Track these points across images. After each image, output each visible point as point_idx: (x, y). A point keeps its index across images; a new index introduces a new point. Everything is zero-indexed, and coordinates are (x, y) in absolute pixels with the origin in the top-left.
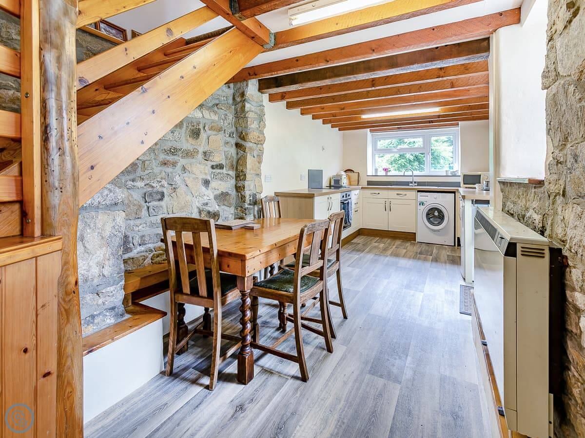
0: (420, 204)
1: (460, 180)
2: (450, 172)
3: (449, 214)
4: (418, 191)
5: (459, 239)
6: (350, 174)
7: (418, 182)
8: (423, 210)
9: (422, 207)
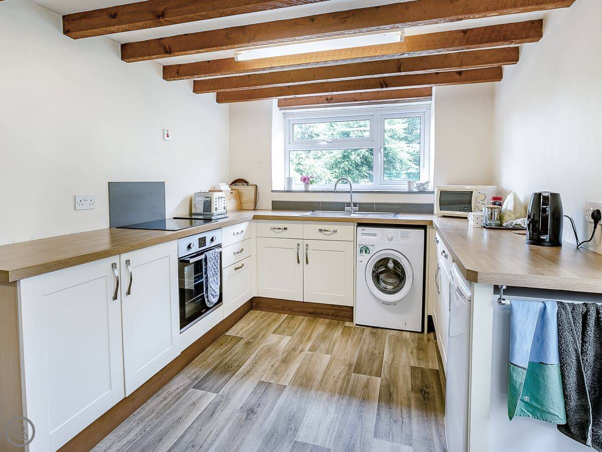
0: (361, 251)
1: (434, 200)
2: (415, 186)
3: (413, 272)
4: (360, 225)
5: (430, 318)
6: (240, 187)
7: (360, 204)
8: (366, 264)
9: (366, 257)
